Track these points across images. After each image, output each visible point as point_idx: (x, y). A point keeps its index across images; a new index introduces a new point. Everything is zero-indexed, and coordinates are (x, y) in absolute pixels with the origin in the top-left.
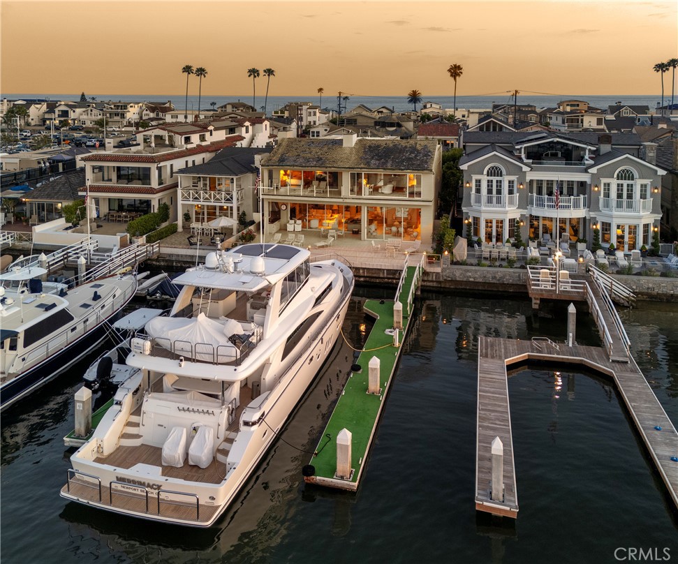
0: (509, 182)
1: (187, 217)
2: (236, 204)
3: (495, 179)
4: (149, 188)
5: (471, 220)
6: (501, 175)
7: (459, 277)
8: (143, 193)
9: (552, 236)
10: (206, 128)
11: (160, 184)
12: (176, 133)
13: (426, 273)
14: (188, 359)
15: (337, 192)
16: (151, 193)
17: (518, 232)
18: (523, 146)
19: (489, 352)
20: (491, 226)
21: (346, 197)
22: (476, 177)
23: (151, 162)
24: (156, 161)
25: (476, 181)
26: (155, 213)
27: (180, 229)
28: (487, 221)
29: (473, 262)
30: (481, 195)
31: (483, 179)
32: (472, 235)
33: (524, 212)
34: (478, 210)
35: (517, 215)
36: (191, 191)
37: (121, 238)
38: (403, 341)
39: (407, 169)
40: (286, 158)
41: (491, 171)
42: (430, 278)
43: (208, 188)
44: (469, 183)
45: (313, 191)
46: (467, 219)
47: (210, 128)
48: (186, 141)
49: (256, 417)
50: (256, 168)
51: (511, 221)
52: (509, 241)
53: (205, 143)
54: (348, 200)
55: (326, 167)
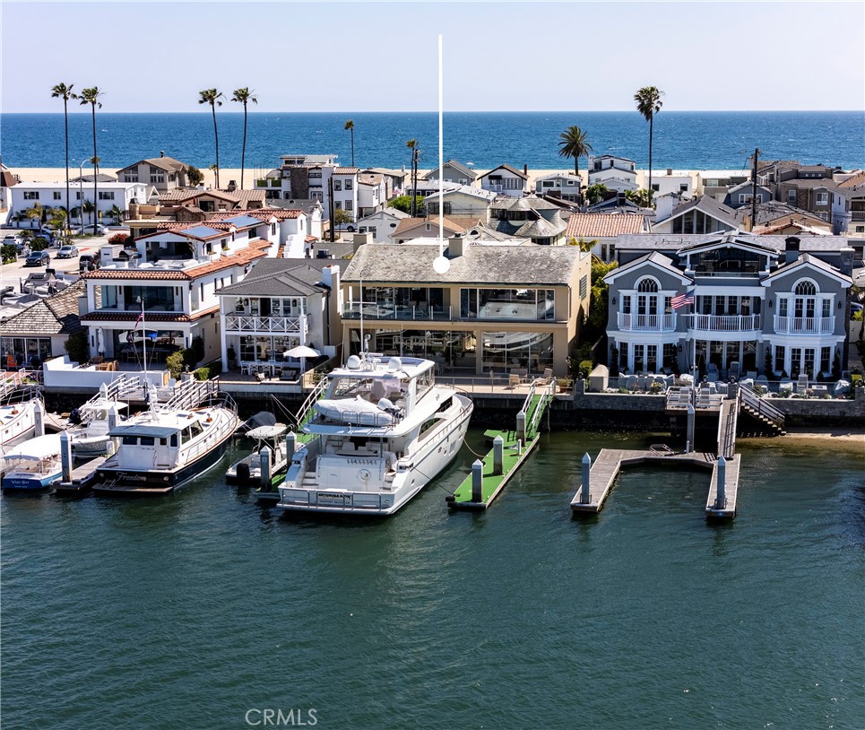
0: (666, 299)
1: (231, 352)
2: (305, 334)
3: (648, 295)
4: (181, 315)
5: (618, 347)
6: (656, 291)
7: (595, 406)
8: (174, 321)
9: (720, 366)
10: (227, 230)
11: (193, 309)
12: (199, 239)
13: (556, 401)
14: (354, 425)
15: (442, 315)
16: (184, 321)
17: (674, 359)
18: (689, 254)
19: (608, 456)
20: (642, 354)
21: (455, 320)
22: (624, 293)
23: (182, 279)
24: (189, 278)
25: (625, 297)
26: (188, 349)
27: (225, 369)
28: (637, 347)
29: (614, 390)
30: (630, 314)
31: (634, 295)
32: (619, 364)
33: (683, 335)
34: (626, 334)
35: (674, 339)
36: (240, 318)
37: (165, 375)
38: (526, 454)
39: (535, 284)
40: (372, 271)
41: (644, 286)
42: (562, 408)
43: (259, 314)
44: (615, 301)
45: (410, 314)
46: (613, 346)
47: (232, 230)
48: (208, 250)
49: (408, 464)
50: (325, 286)
51: (666, 346)
52: (662, 371)
53: (228, 253)
54: (459, 324)
55: (430, 282)
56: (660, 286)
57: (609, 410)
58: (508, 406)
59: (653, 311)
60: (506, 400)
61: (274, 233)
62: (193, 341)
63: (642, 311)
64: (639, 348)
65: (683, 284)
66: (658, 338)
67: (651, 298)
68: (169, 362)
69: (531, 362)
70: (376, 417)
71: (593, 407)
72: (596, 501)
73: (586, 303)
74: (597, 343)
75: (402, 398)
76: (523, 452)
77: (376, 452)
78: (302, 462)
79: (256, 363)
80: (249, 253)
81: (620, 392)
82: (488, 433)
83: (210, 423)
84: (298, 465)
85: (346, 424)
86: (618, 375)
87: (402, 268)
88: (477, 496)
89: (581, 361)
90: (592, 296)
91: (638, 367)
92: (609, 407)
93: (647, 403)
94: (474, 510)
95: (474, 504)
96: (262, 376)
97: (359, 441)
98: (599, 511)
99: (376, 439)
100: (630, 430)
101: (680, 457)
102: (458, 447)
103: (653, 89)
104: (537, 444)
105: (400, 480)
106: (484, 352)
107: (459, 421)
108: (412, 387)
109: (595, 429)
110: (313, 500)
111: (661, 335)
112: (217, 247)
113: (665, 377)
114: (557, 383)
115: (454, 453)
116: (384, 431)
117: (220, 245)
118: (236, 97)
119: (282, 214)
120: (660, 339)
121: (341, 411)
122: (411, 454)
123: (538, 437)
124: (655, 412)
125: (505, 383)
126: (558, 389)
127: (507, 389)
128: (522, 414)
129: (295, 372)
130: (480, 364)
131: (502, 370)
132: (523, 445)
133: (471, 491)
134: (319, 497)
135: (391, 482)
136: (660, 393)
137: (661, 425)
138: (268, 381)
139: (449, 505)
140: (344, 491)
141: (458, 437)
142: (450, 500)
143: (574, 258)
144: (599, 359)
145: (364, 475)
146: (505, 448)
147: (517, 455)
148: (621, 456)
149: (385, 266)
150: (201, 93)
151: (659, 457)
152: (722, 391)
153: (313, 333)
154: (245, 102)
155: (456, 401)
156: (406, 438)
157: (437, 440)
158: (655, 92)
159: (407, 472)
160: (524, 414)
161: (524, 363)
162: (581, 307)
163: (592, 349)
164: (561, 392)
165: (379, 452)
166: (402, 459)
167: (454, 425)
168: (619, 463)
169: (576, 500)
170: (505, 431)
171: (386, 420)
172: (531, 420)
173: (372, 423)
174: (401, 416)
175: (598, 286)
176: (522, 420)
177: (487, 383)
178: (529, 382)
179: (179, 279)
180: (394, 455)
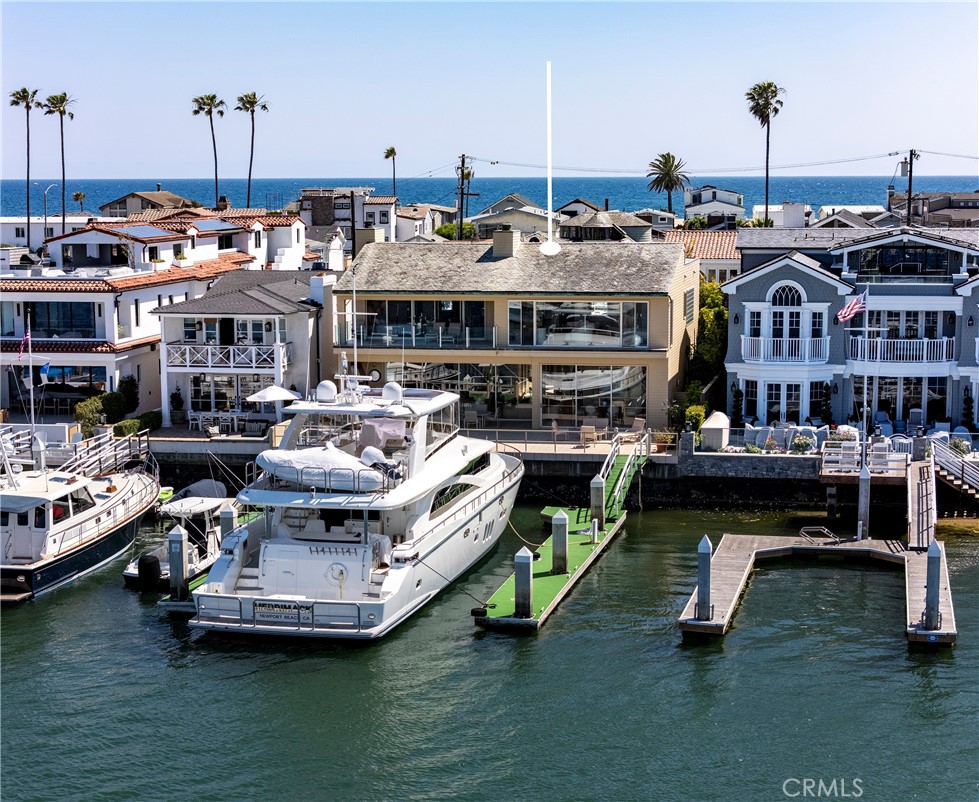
0: (814, 315)
1: (176, 399)
2: (282, 370)
3: (786, 310)
4: (103, 344)
5: (742, 387)
6: (799, 304)
7: (709, 471)
8: (91, 351)
9: (893, 417)
10: (184, 232)
11: (121, 336)
12: (136, 240)
13: (651, 465)
14: (320, 490)
15: (482, 340)
16: (106, 352)
17: (826, 405)
18: (846, 251)
19: (735, 546)
20: (778, 396)
21: (501, 347)
22: (751, 307)
23: (104, 291)
24: (113, 290)
25: (753, 314)
26: (112, 393)
27: (166, 422)
28: (770, 387)
29: (738, 449)
30: (761, 338)
31: (766, 309)
32: (743, 413)
33: (839, 369)
34: (755, 367)
35: (826, 373)
36: (188, 347)
37: (70, 430)
38: (605, 541)
39: (619, 293)
40: (380, 278)
41: (781, 296)
42: (659, 475)
43: (218, 342)
44: (738, 319)
45: (436, 341)
46: (735, 385)
47: (192, 232)
48: (151, 258)
49: (410, 554)
50: (313, 303)
51: (814, 386)
52: (808, 421)
53: (183, 263)
54: (506, 353)
55: (463, 292)
56: (804, 297)
57: (732, 478)
58: (578, 472)
59: (794, 333)
60: (575, 463)
61: (258, 245)
62: (120, 381)
63: (778, 333)
64: (773, 389)
65: (839, 293)
66: (803, 372)
67: (792, 314)
68: (79, 410)
69: (613, 412)
70: (356, 477)
71: (708, 474)
72: (721, 616)
73: (693, 330)
74: (709, 385)
75: (404, 448)
76: (600, 538)
77: (359, 535)
78: (237, 552)
79: (211, 414)
80: (216, 266)
81: (748, 451)
82: (547, 511)
83: (112, 495)
84: (231, 557)
85: (308, 489)
86: (744, 426)
87: (424, 273)
88: (523, 607)
89: (688, 407)
90: (702, 322)
91: (773, 417)
92: (730, 474)
93: (789, 467)
94: (518, 630)
95: (517, 620)
96: (215, 430)
97: (334, 517)
98: (727, 632)
99: (358, 514)
100: (766, 508)
101: (848, 546)
102: (497, 531)
103: (770, 85)
104: (622, 528)
105: (395, 581)
106: (545, 401)
107: (500, 489)
108: (420, 431)
109: (710, 507)
110: (248, 613)
111: (807, 368)
112: (166, 254)
113: (814, 429)
114: (653, 439)
115: (491, 539)
116: (369, 499)
117: (171, 252)
118: (240, 105)
119: (272, 221)
120: (806, 375)
121: (299, 467)
122: (416, 537)
123: (623, 517)
124: (801, 480)
125: (574, 438)
126: (654, 447)
127: (577, 447)
128: (599, 480)
129: (264, 425)
130: (538, 414)
131: (571, 423)
132: (601, 528)
133: (513, 599)
134: (258, 609)
135: (380, 584)
136: (808, 452)
137: (810, 500)
138: (224, 437)
139: (478, 623)
140: (300, 598)
141: (498, 516)
142: (479, 614)
143: (676, 258)
144: (715, 404)
145: (336, 573)
146: (570, 533)
147: (592, 543)
148: (756, 545)
149: (400, 271)
150: (197, 101)
151: (815, 546)
152: (902, 448)
153: (295, 371)
154: (253, 112)
155: (495, 459)
156: (409, 511)
157: (462, 517)
158: (773, 88)
159: (408, 568)
160: (603, 480)
161: (602, 412)
162: (686, 333)
163: (704, 391)
164: (658, 452)
165: (363, 535)
166: (399, 546)
167: (491, 495)
168: (753, 556)
169: (688, 614)
170: (573, 509)
171: (372, 481)
172: (612, 492)
173: (349, 486)
174: (398, 476)
175: (710, 307)
176: (599, 490)
177: (548, 438)
178: (610, 437)
179: (99, 291)
180: (387, 541)
